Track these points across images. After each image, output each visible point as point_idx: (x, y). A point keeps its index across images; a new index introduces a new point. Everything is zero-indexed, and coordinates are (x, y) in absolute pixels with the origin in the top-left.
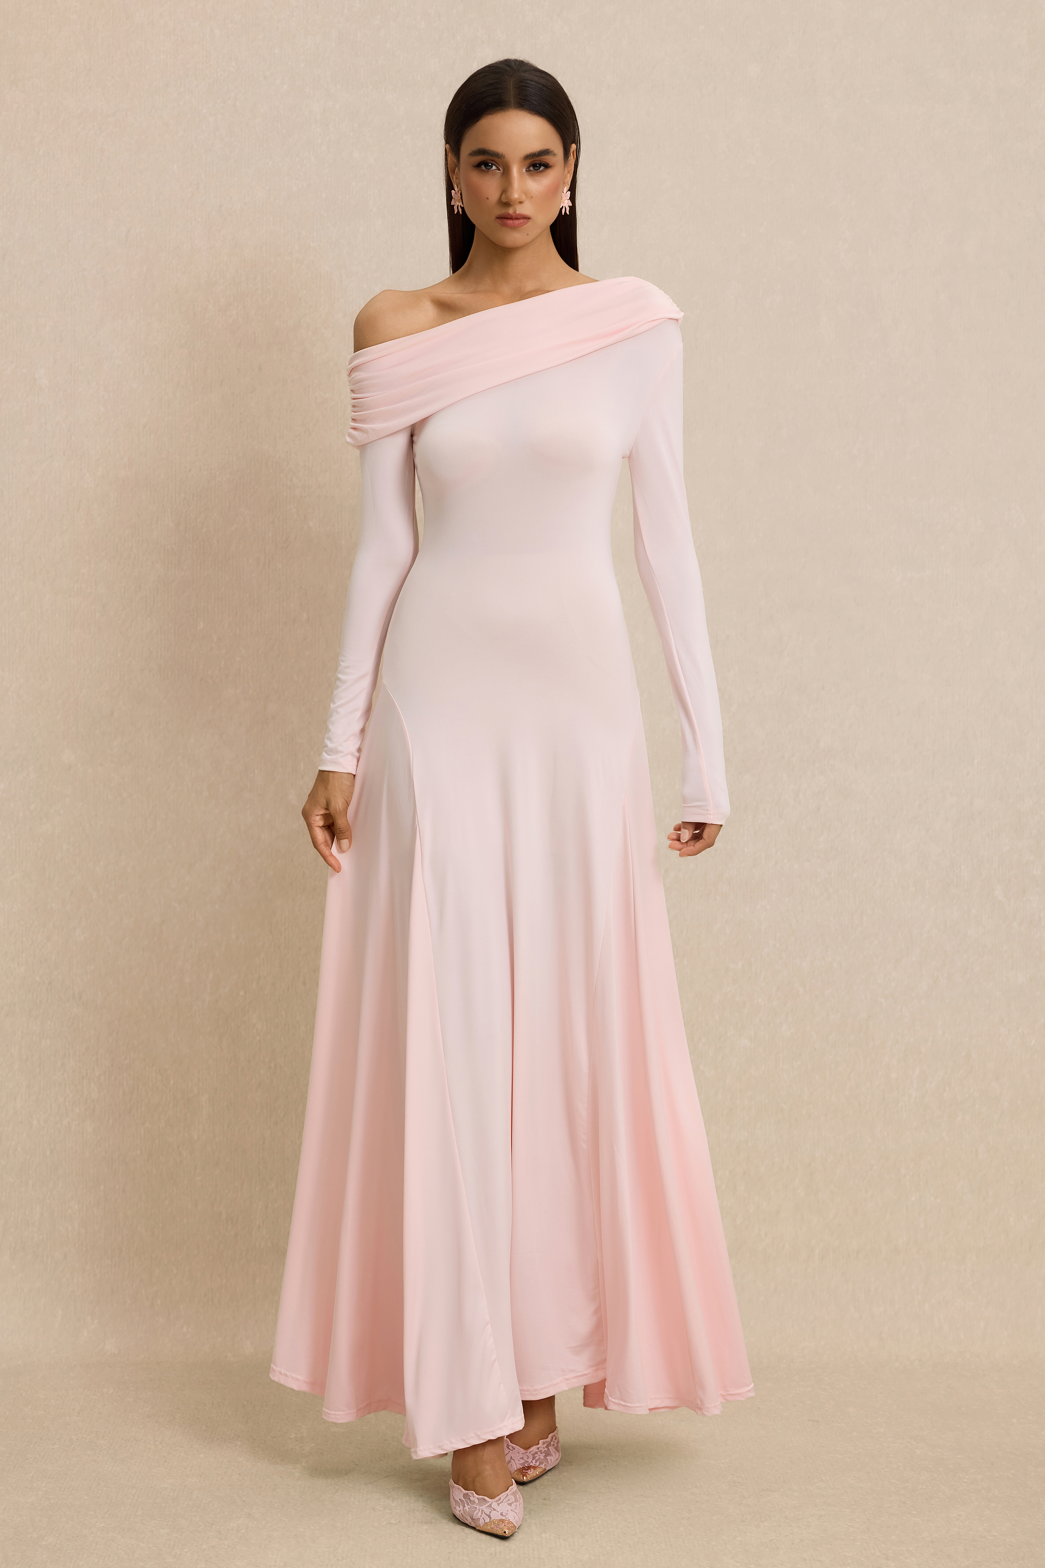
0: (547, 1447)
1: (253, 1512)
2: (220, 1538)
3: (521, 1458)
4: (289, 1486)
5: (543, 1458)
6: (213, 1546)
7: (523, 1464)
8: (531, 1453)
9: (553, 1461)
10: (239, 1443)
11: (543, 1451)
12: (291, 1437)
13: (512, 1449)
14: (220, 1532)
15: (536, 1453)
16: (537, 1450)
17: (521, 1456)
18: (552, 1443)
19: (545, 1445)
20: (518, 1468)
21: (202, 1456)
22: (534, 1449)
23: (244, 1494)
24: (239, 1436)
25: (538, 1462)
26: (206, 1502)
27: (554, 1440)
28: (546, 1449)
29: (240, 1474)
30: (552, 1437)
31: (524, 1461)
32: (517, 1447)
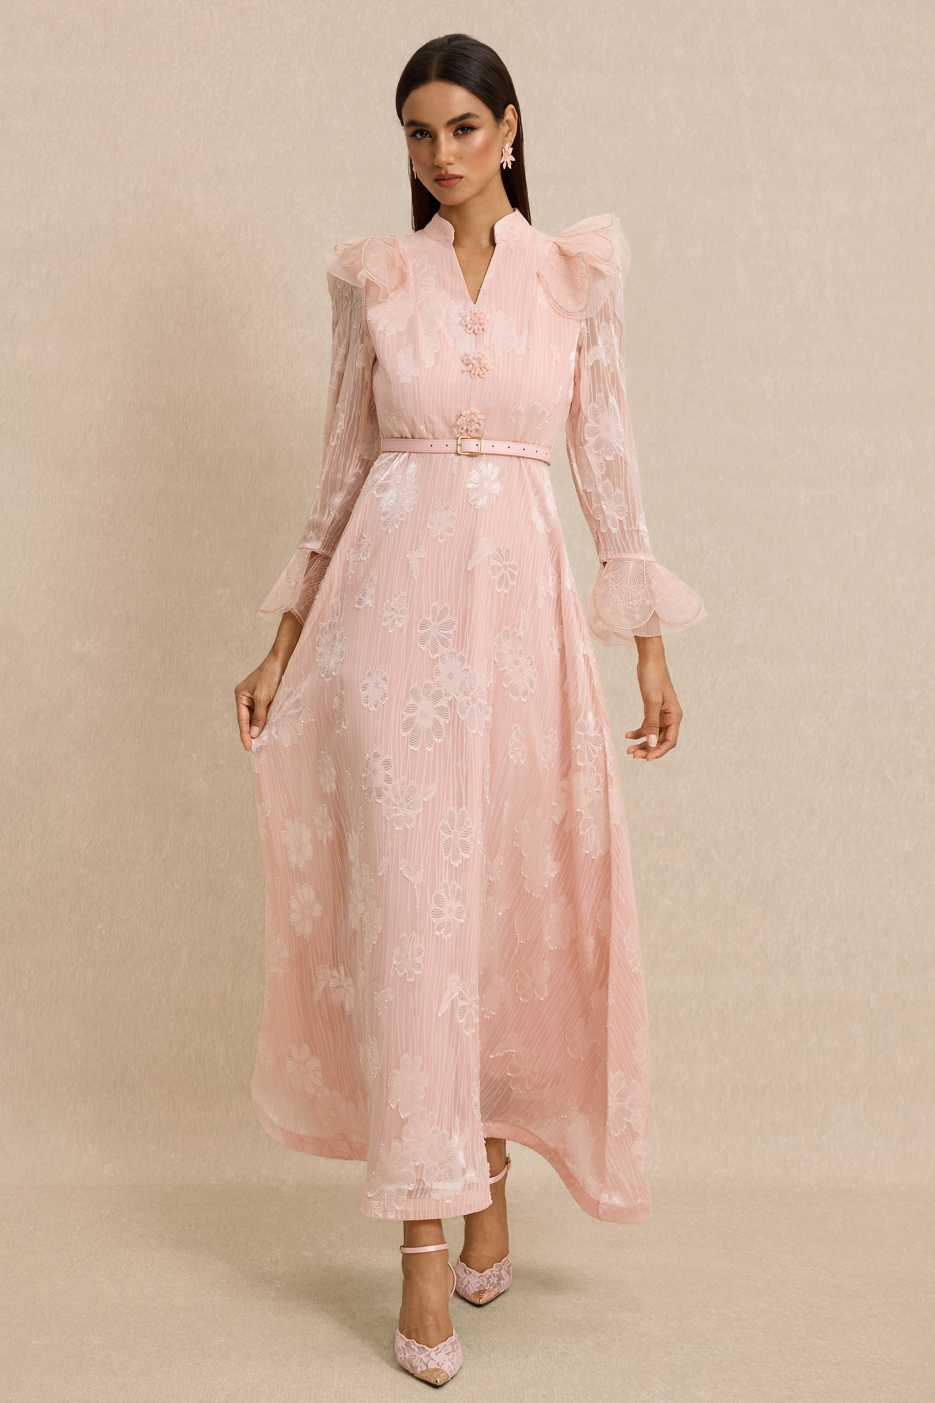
0: (499, 1270)
1: (233, 1331)
2: (204, 1356)
3: (477, 1282)
4: (265, 1306)
5: (496, 1282)
6: (198, 1364)
7: (479, 1287)
8: (486, 1277)
9: (505, 1284)
10: (221, 1265)
11: (496, 1275)
12: (268, 1260)
13: (468, 1273)
14: (204, 1350)
15: (490, 1276)
16: (491, 1274)
17: (477, 1280)
18: (504, 1267)
19: (498, 1269)
20: (475, 1291)
21: (188, 1277)
22: (487, 1272)
23: (225, 1314)
24: (221, 1259)
25: (492, 1286)
26: (191, 1321)
27: (506, 1264)
28: (498, 1273)
29: (221, 1295)
30: (505, 1261)
31: (479, 1285)
32: (474, 1270)
